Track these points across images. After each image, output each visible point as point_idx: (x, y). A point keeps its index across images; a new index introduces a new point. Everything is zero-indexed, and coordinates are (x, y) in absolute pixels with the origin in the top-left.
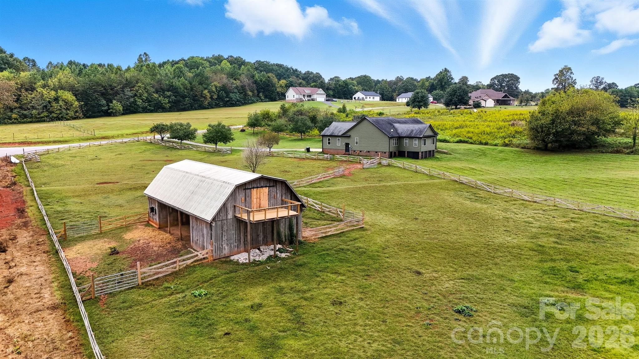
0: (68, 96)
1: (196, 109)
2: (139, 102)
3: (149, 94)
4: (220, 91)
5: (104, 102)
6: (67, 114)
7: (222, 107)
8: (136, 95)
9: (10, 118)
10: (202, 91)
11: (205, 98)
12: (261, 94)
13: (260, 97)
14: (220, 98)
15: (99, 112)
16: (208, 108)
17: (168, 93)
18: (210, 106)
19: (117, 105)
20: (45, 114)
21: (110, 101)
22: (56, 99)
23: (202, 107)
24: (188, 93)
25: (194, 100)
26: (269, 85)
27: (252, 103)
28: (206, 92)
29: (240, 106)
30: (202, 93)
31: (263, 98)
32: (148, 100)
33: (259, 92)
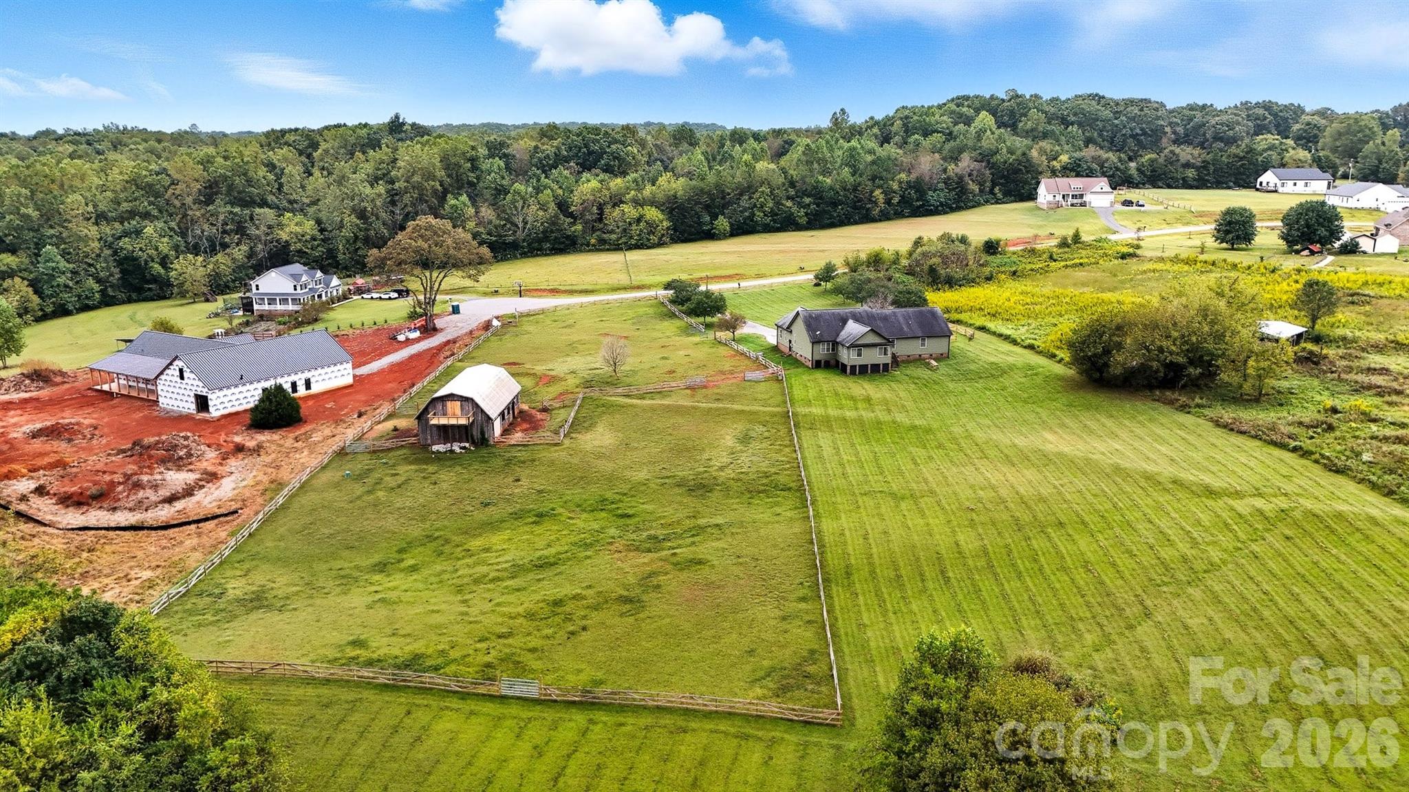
0: (652, 214)
1: (856, 223)
2: (759, 215)
3: (778, 203)
4: (906, 189)
5: (708, 218)
6: (649, 240)
7: (908, 217)
8: (755, 206)
9: (588, 245)
10: (872, 192)
11: (876, 203)
12: (997, 190)
13: (995, 194)
14: (904, 200)
15: (698, 233)
16: (880, 221)
17: (807, 200)
18: (885, 217)
19: (723, 223)
20: (624, 240)
21: (714, 217)
22: (639, 220)
23: (867, 219)
24: (845, 196)
25: (855, 208)
26: (1021, 170)
27: (973, 207)
28: (877, 192)
29: (946, 213)
30: (871, 195)
31: (1000, 196)
32: (773, 213)
33: (994, 184)
